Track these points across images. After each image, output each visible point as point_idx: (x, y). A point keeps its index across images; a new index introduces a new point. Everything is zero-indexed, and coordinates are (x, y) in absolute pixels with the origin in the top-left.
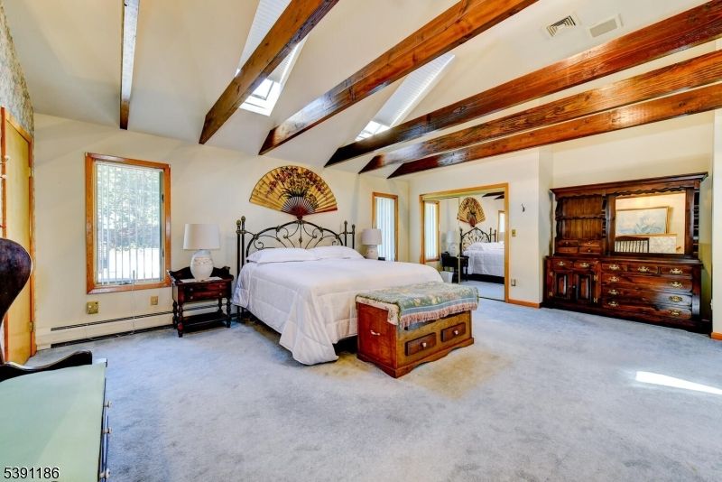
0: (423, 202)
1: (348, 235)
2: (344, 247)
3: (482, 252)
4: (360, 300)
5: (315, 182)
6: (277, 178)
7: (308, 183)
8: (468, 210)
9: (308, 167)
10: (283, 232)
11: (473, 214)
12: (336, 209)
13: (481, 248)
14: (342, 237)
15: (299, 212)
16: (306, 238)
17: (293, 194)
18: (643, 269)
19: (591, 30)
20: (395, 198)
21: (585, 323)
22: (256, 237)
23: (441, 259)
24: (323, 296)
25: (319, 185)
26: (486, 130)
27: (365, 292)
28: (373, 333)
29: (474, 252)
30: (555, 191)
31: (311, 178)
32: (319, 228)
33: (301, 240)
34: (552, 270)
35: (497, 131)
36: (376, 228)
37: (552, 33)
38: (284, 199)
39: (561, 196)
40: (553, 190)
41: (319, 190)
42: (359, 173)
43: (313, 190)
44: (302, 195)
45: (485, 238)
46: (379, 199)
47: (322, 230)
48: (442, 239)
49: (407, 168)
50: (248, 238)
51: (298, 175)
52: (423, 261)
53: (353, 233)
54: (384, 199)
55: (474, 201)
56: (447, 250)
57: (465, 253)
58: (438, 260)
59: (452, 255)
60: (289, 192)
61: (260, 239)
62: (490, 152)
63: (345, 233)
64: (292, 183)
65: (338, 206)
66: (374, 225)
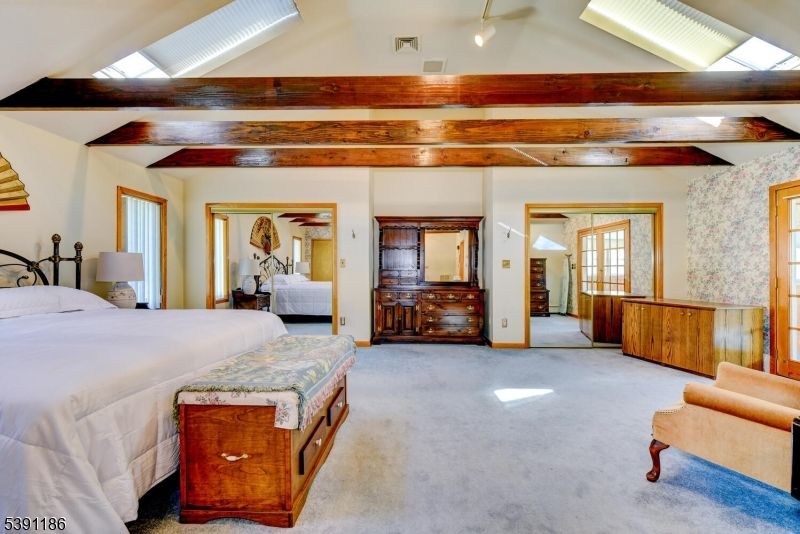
0: (212, 216)
1: (62, 265)
2: (51, 287)
3: (287, 287)
4: (189, 399)
8: (262, 233)
11: (268, 237)
12: (26, 207)
13: (283, 282)
14: (47, 268)
18: (451, 297)
19: (426, 63)
20: (161, 202)
21: (417, 353)
23: (231, 299)
24: (91, 417)
26: (338, 131)
27: (187, 378)
28: (232, 458)
29: (276, 287)
30: (380, 220)
34: (380, 303)
35: (352, 135)
36: (125, 250)
37: (398, 46)
39: (384, 225)
40: (377, 218)
42: (89, 144)
45: (282, 270)
46: (130, 202)
48: (232, 271)
49: (188, 157)
52: (212, 304)
53: (78, 260)
54: (141, 203)
55: (269, 221)
56: (239, 285)
57: (263, 289)
58: (227, 301)
59: (247, 293)
62: (326, 161)
63: (55, 259)
65: (30, 201)
66: (120, 246)
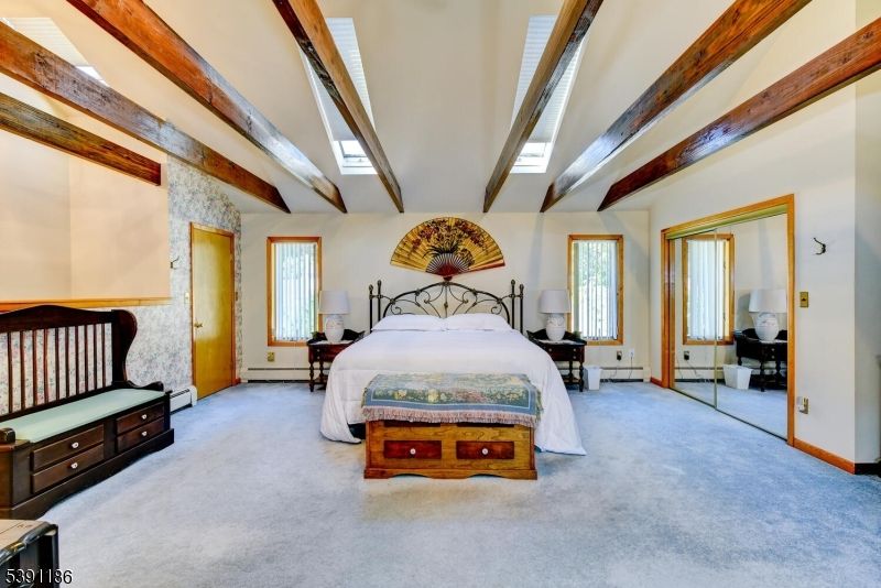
0: (667, 243)
1: (515, 300)
5: (470, 233)
6: (422, 234)
7: (460, 236)
9: (461, 216)
10: (423, 296)
12: (503, 265)
14: (507, 301)
15: (447, 272)
16: (453, 304)
17: (441, 251)
20: (618, 239)
22: (393, 302)
25: (475, 235)
31: (465, 229)
32: (471, 290)
33: (446, 306)
38: (430, 258)
41: (476, 242)
43: (467, 244)
44: (453, 250)
46: (583, 244)
47: (475, 293)
50: (385, 303)
51: (449, 229)
53: (521, 296)
54: (594, 242)
58: (729, 343)
60: (436, 249)
61: (398, 304)
63: (512, 297)
64: (440, 238)
65: (506, 260)
